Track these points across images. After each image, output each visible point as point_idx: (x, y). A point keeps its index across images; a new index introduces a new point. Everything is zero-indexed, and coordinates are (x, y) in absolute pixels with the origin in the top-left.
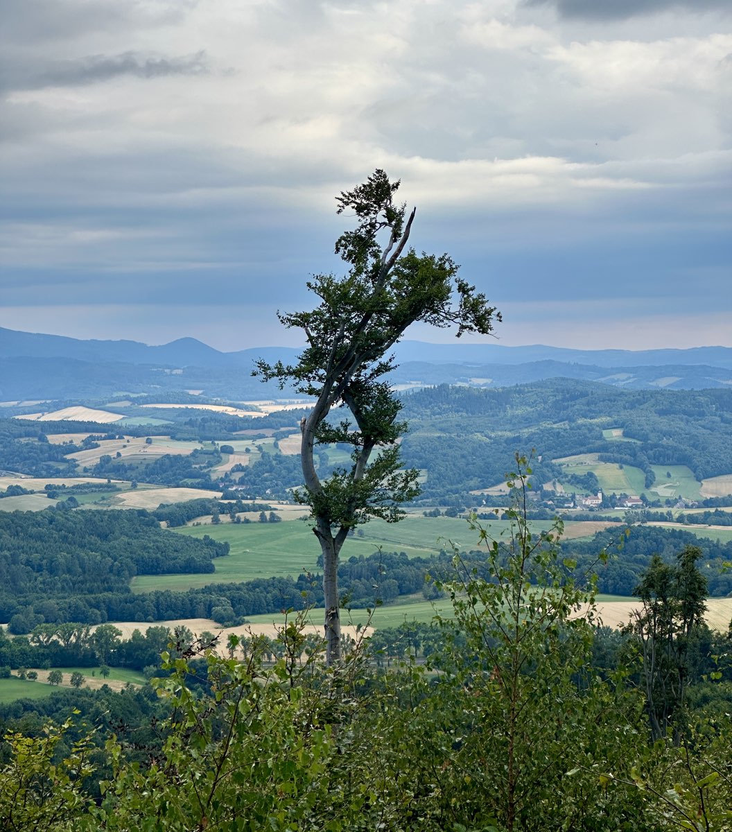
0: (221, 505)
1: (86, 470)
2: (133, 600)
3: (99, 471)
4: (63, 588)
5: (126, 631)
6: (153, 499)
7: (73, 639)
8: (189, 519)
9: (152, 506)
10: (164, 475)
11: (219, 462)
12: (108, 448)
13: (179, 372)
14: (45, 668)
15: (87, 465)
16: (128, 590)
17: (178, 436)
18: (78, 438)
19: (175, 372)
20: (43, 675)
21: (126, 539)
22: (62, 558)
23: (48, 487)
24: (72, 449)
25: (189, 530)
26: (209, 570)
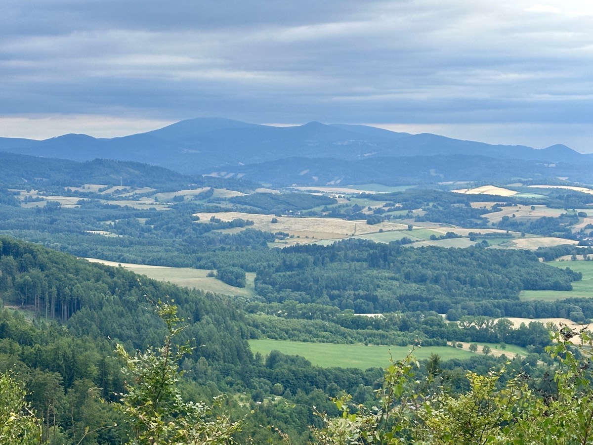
0: (577, 249)
1: (493, 225)
2: (521, 305)
3: (501, 225)
4: (479, 295)
5: (516, 323)
6: (534, 244)
7: (484, 326)
8: (557, 257)
9: (534, 248)
10: (542, 229)
11: (577, 222)
12: (507, 211)
13: (554, 165)
14: (467, 342)
15: (494, 221)
16: (518, 299)
17: (552, 205)
18: (489, 205)
19: (551, 165)
20: (466, 346)
21: (517, 268)
22: (478, 277)
23: (470, 234)
24: (485, 211)
25: (556, 263)
26: (569, 289)
